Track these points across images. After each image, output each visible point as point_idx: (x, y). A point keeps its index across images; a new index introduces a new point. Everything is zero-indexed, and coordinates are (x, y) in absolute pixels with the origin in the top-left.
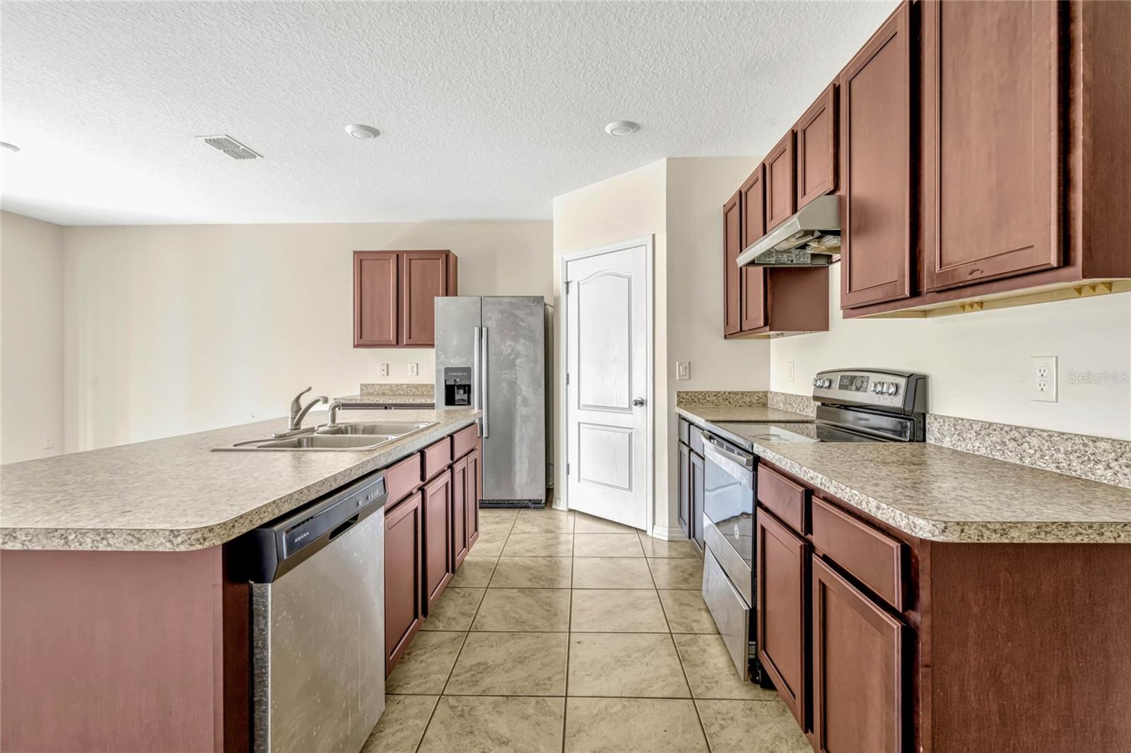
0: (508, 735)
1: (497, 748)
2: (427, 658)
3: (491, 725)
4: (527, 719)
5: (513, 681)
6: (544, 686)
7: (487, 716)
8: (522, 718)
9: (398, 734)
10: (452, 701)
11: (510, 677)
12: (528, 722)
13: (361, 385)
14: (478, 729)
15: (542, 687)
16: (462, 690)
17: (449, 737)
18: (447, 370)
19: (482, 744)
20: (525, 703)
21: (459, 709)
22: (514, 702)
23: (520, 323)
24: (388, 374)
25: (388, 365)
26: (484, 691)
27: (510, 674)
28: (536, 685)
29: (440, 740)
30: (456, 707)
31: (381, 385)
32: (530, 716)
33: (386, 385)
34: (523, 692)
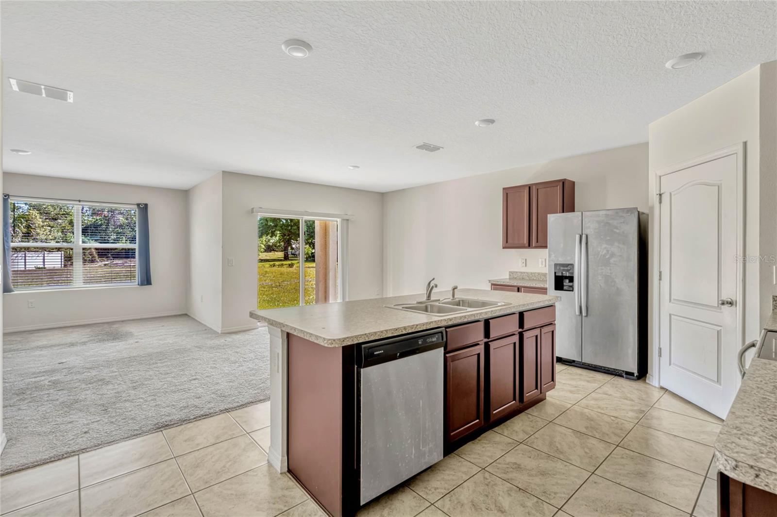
0: (507, 508)
1: (496, 512)
2: (488, 447)
3: (500, 498)
4: (524, 507)
5: (530, 483)
6: (548, 496)
7: (501, 493)
8: (522, 505)
9: (451, 476)
10: (487, 475)
11: (529, 480)
12: (523, 509)
13: (510, 272)
14: (492, 496)
15: (546, 495)
16: (496, 472)
17: (474, 491)
18: (556, 265)
19: (489, 504)
20: (528, 498)
21: (488, 481)
22: (522, 494)
23: (615, 230)
24: (526, 266)
25: (526, 260)
26: (508, 479)
27: (531, 478)
28: (543, 493)
29: (469, 490)
30: (487, 479)
31: (522, 273)
32: (527, 506)
33: (524, 273)
34: (532, 491)
